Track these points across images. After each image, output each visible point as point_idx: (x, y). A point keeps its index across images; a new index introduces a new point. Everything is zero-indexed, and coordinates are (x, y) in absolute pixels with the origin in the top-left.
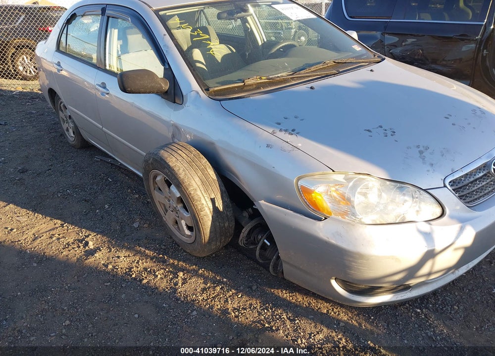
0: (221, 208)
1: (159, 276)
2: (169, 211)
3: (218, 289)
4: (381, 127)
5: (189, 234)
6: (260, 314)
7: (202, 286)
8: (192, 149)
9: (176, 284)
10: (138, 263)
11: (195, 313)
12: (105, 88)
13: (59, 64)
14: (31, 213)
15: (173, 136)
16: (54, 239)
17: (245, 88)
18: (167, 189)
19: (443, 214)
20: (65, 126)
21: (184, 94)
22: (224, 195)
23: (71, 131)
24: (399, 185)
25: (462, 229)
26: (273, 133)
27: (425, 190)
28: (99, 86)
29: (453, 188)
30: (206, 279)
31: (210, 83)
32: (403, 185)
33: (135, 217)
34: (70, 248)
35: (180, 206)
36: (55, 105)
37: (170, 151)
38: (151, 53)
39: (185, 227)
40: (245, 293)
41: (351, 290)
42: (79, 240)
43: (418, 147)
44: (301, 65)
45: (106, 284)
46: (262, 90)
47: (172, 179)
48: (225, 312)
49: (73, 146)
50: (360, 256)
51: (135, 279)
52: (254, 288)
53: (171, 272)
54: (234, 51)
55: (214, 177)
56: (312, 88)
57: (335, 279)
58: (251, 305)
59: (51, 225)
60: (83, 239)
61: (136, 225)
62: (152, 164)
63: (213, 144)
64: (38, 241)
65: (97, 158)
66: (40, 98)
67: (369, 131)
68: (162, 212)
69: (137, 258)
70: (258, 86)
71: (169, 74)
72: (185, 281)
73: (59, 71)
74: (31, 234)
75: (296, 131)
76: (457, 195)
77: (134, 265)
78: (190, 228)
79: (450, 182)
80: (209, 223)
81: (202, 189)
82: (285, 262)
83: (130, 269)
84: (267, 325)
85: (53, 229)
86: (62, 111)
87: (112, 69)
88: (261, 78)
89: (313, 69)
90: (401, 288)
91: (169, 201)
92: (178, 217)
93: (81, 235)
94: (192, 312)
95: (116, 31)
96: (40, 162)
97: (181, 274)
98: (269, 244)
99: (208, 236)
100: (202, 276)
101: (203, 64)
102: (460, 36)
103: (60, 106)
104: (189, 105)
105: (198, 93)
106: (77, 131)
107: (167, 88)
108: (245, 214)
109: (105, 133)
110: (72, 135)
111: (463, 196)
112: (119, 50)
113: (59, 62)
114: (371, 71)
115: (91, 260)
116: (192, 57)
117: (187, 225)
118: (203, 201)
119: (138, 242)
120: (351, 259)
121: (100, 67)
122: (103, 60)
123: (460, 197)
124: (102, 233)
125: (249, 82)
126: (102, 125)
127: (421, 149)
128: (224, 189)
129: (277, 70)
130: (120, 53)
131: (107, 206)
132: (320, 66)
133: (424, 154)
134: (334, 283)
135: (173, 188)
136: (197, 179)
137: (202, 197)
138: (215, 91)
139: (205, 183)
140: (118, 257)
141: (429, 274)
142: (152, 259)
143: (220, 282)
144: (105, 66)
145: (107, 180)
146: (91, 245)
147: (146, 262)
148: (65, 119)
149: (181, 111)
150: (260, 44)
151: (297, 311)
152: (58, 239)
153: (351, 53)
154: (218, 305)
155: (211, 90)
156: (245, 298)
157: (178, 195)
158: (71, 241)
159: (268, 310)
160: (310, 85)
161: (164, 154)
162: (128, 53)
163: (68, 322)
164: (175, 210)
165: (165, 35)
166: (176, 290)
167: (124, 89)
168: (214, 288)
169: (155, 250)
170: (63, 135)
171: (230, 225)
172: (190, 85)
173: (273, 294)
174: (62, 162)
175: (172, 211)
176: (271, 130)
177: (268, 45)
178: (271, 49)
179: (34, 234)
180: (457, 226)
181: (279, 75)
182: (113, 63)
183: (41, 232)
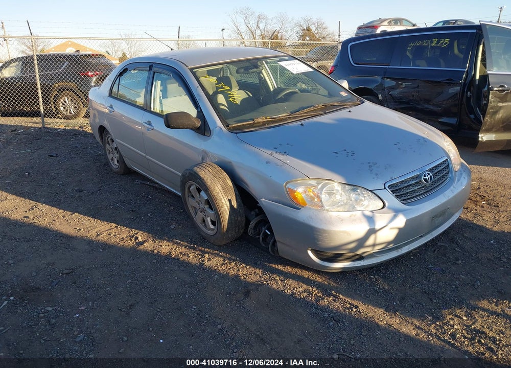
0: (235, 206)
1: (191, 257)
2: (199, 213)
3: (233, 264)
4: (345, 150)
5: (213, 228)
6: (261, 277)
7: (222, 262)
8: (217, 166)
9: (203, 261)
10: (175, 249)
11: (216, 276)
12: (150, 125)
13: (111, 107)
14: (91, 219)
15: (203, 159)
16: (112, 235)
17: (255, 125)
18: (198, 195)
19: (384, 207)
20: (110, 156)
21: (211, 129)
22: (238, 197)
23: (115, 160)
24: (353, 187)
25: (395, 217)
26: (271, 154)
27: (370, 191)
28: (146, 123)
29: (391, 190)
30: (224, 259)
31: (229, 121)
32: (355, 187)
33: (172, 222)
34: (124, 241)
35: (207, 206)
36: (102, 139)
37: (201, 168)
38: (186, 99)
39: (210, 223)
40: (253, 266)
41: (322, 258)
42: (131, 236)
43: (369, 163)
44: (297, 108)
45: (154, 261)
46: (267, 126)
47: (202, 187)
48: (237, 276)
49: (116, 173)
50: (324, 231)
51: (174, 258)
52: (258, 263)
53: (200, 255)
54: (251, 95)
55: (231, 185)
56: (302, 125)
57: (311, 250)
58: (255, 272)
59: (108, 227)
60: (134, 236)
61: (173, 227)
62: (188, 177)
63: (230, 162)
64: (101, 236)
65: (138, 182)
66: (82, 135)
67: (336, 153)
68: (193, 214)
69: (175, 247)
70: (264, 123)
71: (201, 115)
72: (209, 260)
73: (110, 112)
74: (94, 232)
75: (287, 153)
76: (394, 195)
77: (172, 250)
78: (213, 223)
79: (389, 186)
80: (227, 217)
81: (223, 193)
82: (279, 242)
83: (170, 253)
84: (265, 283)
85: (110, 229)
86: (109, 144)
87: (156, 111)
88: (266, 118)
89: (305, 111)
90: (357, 257)
91: (199, 204)
92: (205, 216)
93: (131, 233)
94: (214, 276)
95: (159, 83)
96: (91, 185)
97: (207, 255)
98: (269, 233)
99: (226, 226)
100: (221, 256)
101: (225, 106)
102: (446, 80)
103: (108, 140)
104: (214, 137)
105: (221, 128)
106: (121, 160)
107: (199, 125)
108: (253, 213)
109: (148, 159)
110: (116, 163)
111: (399, 196)
112: (161, 96)
113: (111, 105)
114: (349, 111)
115: (141, 247)
116: (217, 101)
117: (211, 220)
118: (223, 201)
119: (175, 237)
120: (318, 234)
121: (146, 108)
122: (148, 104)
123: (397, 197)
124: (148, 232)
125: (257, 121)
126: (146, 153)
127: (371, 164)
128: (237, 193)
129: (279, 112)
130: (162, 98)
131: (149, 215)
132: (311, 109)
133: (372, 168)
134: (310, 252)
135: (203, 193)
136: (219, 186)
137: (223, 198)
138: (233, 127)
139: (224, 189)
140: (161, 246)
141: (374, 245)
142: (186, 247)
143: (234, 260)
144: (151, 108)
145: (147, 197)
146: (140, 239)
147: (181, 249)
148: (111, 150)
149: (209, 141)
150: (272, 90)
151: (287, 276)
152: (115, 235)
153: (340, 98)
154: (232, 272)
155: (230, 126)
156: (252, 269)
157: (206, 198)
158: (125, 236)
159: (267, 275)
160: (300, 123)
161: (197, 169)
162: (167, 98)
163: (130, 281)
164: (203, 211)
165: (198, 87)
166: (204, 264)
167: (168, 125)
168: (230, 263)
169: (188, 242)
170: (107, 164)
171: (241, 219)
172: (215, 123)
173: (271, 267)
174: (109, 185)
175: (201, 212)
176: (270, 152)
177: (278, 91)
178: (278, 96)
179: (96, 232)
180: (391, 215)
181: (280, 116)
182: (156, 107)
183: (101, 231)
